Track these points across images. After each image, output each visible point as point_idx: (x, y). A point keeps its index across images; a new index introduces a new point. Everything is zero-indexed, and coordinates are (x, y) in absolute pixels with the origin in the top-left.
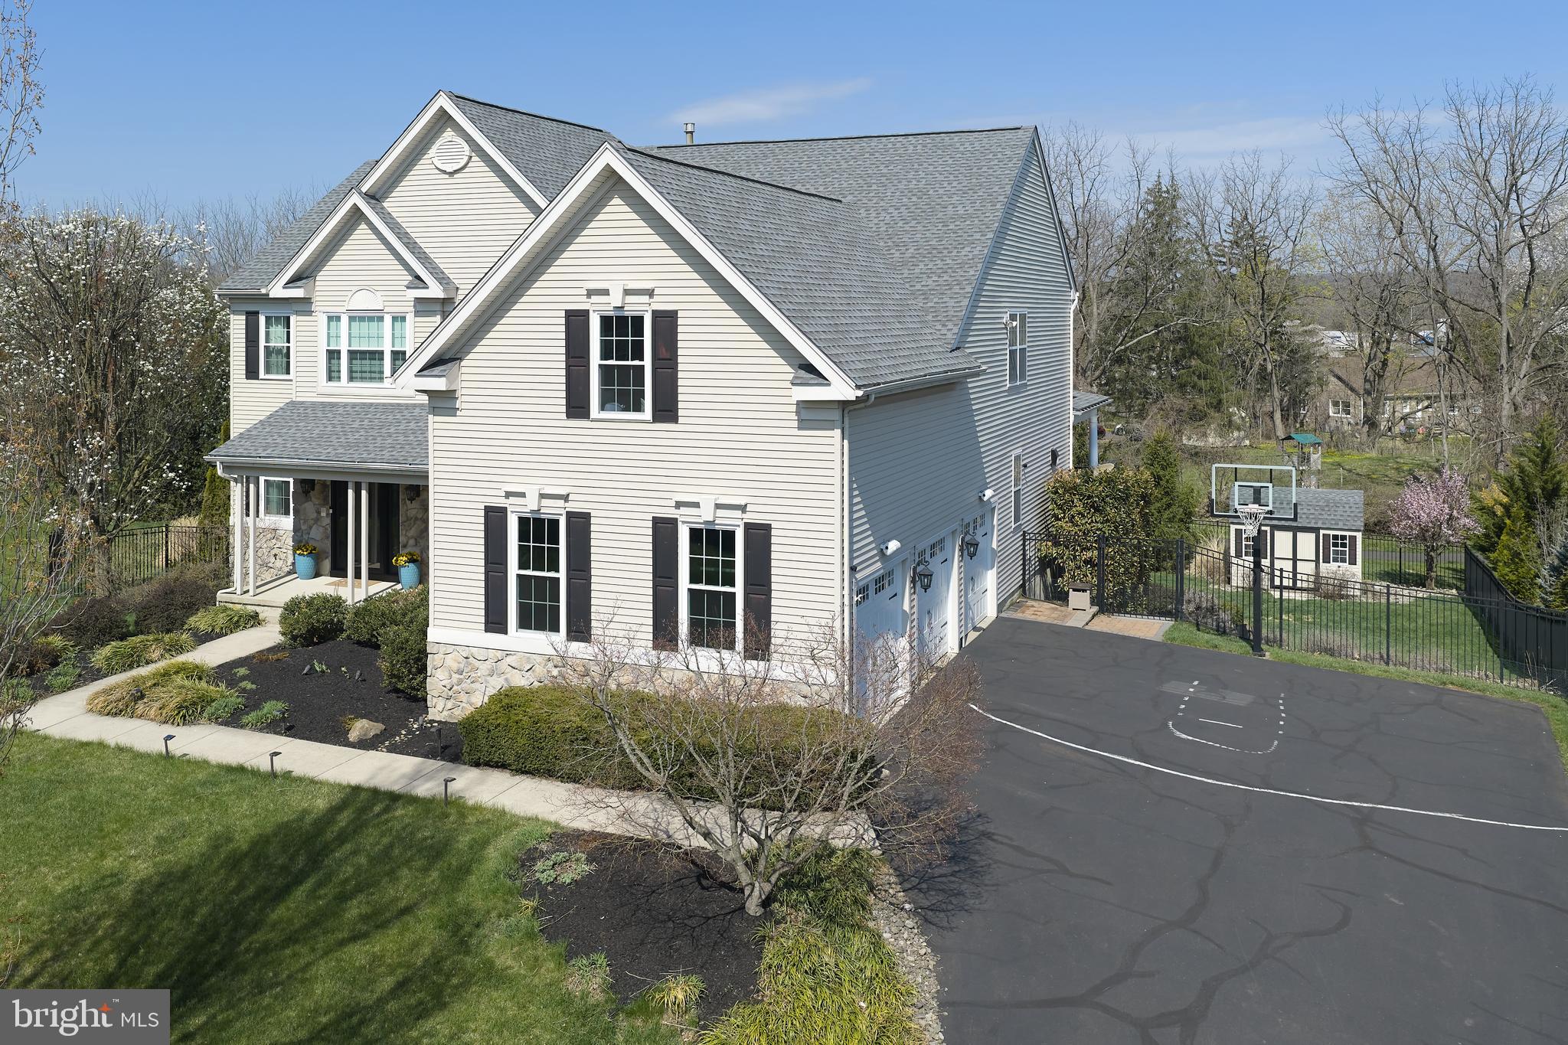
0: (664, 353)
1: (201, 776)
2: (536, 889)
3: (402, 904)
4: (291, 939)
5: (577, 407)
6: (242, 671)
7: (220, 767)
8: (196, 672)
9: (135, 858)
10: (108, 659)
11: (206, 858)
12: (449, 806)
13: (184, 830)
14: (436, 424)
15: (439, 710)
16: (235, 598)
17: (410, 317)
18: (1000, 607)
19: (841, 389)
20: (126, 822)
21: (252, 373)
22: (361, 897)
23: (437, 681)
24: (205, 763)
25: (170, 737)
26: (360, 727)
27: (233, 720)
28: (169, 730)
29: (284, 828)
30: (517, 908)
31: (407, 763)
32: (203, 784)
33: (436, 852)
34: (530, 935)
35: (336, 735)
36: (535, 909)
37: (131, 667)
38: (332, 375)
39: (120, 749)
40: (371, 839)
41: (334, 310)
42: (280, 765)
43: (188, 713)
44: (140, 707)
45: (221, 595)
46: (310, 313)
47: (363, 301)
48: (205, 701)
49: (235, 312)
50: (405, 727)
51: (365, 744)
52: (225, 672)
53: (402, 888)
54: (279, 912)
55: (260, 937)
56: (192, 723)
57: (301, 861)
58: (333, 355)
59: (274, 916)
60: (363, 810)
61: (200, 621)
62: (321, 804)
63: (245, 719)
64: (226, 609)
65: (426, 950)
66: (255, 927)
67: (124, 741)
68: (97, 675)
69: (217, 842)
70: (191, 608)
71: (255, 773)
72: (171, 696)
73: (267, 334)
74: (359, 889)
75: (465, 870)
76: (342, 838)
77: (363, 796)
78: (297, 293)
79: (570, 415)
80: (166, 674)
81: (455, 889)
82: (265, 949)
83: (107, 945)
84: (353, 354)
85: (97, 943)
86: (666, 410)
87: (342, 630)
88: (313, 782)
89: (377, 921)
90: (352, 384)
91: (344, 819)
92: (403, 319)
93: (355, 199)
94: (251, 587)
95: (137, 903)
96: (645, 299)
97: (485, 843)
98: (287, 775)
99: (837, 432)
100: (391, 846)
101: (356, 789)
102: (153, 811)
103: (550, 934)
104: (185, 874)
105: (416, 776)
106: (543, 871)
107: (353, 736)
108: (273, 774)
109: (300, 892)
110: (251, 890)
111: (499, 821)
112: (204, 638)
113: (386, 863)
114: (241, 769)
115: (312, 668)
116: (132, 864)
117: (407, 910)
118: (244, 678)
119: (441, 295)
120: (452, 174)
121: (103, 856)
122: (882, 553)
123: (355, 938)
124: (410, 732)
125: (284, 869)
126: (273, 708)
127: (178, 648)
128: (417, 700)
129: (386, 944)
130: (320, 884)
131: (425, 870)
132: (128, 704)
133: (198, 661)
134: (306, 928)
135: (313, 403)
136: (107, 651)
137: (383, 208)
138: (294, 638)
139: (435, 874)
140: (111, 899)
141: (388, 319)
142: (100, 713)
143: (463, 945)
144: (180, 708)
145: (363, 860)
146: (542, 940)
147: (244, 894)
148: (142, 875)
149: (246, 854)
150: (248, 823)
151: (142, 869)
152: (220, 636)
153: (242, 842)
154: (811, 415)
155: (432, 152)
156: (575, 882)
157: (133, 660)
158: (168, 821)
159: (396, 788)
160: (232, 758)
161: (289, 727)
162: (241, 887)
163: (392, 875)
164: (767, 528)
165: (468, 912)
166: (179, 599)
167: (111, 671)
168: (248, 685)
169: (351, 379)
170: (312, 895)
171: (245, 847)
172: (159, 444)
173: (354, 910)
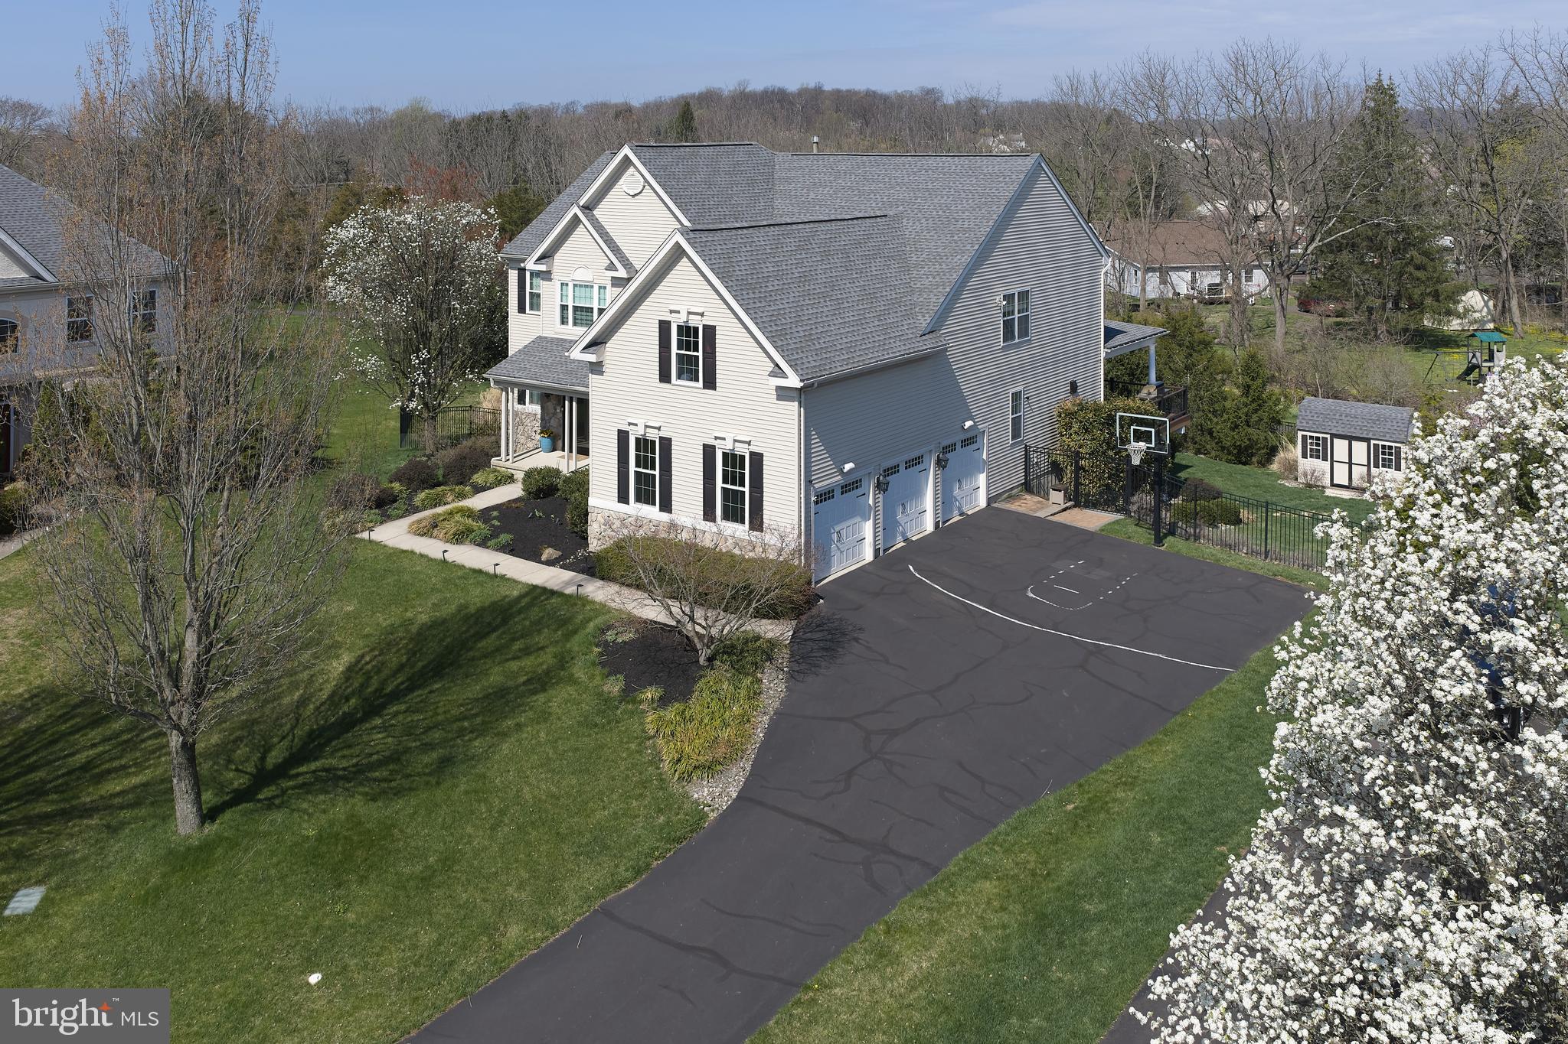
0: (708, 350)
1: (460, 573)
2: (606, 644)
3: (540, 645)
4: (485, 656)
5: (665, 377)
6: (495, 513)
7: (470, 569)
8: (469, 513)
9: (421, 613)
10: (423, 500)
11: (454, 616)
12: (580, 600)
13: (446, 601)
14: (593, 379)
15: (594, 546)
16: (501, 463)
17: (609, 287)
18: (990, 501)
19: (794, 381)
20: (419, 594)
21: (522, 309)
22: (522, 641)
23: (594, 529)
24: (462, 567)
25: (446, 551)
26: (548, 553)
27: (483, 543)
28: (448, 546)
29: (494, 604)
30: (591, 652)
31: (568, 575)
32: (460, 578)
33: (563, 622)
34: (594, 664)
35: (534, 556)
36: (600, 653)
37: (435, 506)
38: (564, 321)
39: (422, 556)
40: (535, 613)
41: (566, 279)
42: (499, 570)
43: (460, 537)
44: (435, 532)
45: (494, 461)
46: (550, 280)
47: (582, 275)
48: (470, 531)
49: (512, 268)
50: (574, 554)
51: (550, 563)
52: (485, 514)
53: (540, 639)
54: (482, 644)
55: (471, 654)
56: (461, 543)
57: (499, 620)
58: (564, 308)
59: (479, 645)
60: (535, 598)
61: (478, 478)
62: (515, 593)
63: (489, 543)
64: (495, 471)
65: (545, 667)
66: (471, 649)
67: (425, 551)
68: (416, 510)
69: (462, 608)
70: (476, 469)
71: (487, 574)
72: (451, 527)
73: (531, 283)
74: (522, 637)
75: (575, 632)
76: (520, 612)
77: (538, 591)
78: (543, 268)
79: (661, 380)
80: (451, 513)
81: (567, 640)
82: (473, 659)
83: (403, 651)
84: (576, 308)
85: (399, 650)
86: (710, 383)
87: (558, 490)
88: (515, 581)
89: (527, 652)
90: (575, 328)
91: (524, 602)
92: (605, 288)
93: (575, 210)
94: (510, 457)
95: (419, 634)
96: (699, 317)
97: (590, 620)
98: (503, 577)
99: (796, 404)
100: (543, 617)
101: (535, 587)
102: (433, 590)
103: (603, 664)
104: (444, 621)
105: (568, 583)
106: (610, 636)
107: (544, 557)
108: (496, 576)
109: (494, 635)
110: (472, 631)
111: (602, 609)
112: (478, 489)
113: (538, 625)
114: (480, 572)
115: (534, 513)
116: (419, 616)
117: (542, 648)
118: (495, 518)
119: (625, 275)
120: (633, 196)
121: (406, 610)
122: (841, 471)
123: (514, 659)
124: (576, 558)
125: (489, 624)
126: (505, 538)
127: (462, 496)
128: (584, 538)
129: (528, 662)
130: (504, 633)
131: (556, 631)
132: (428, 530)
133: (471, 506)
134: (493, 652)
135: (552, 339)
136: (422, 495)
137: (593, 215)
138: (530, 493)
139: (560, 633)
140: (407, 631)
141: (596, 288)
142: (415, 534)
143: (562, 668)
144: (455, 534)
145: (527, 623)
146: (600, 667)
147: (468, 635)
148: (424, 621)
149: (472, 616)
150: (477, 600)
151: (424, 618)
152: (490, 488)
153: (472, 609)
154: (783, 393)
155: (621, 181)
156: (624, 642)
157: (437, 502)
158: (439, 595)
159: (556, 588)
160: (476, 565)
161: (511, 550)
162: (467, 631)
163: (539, 632)
164: (761, 455)
165: (569, 651)
166: (468, 462)
167: (424, 508)
168: (496, 523)
169: (575, 324)
170: (499, 638)
171: (473, 611)
172: (464, 354)
173: (518, 645)
